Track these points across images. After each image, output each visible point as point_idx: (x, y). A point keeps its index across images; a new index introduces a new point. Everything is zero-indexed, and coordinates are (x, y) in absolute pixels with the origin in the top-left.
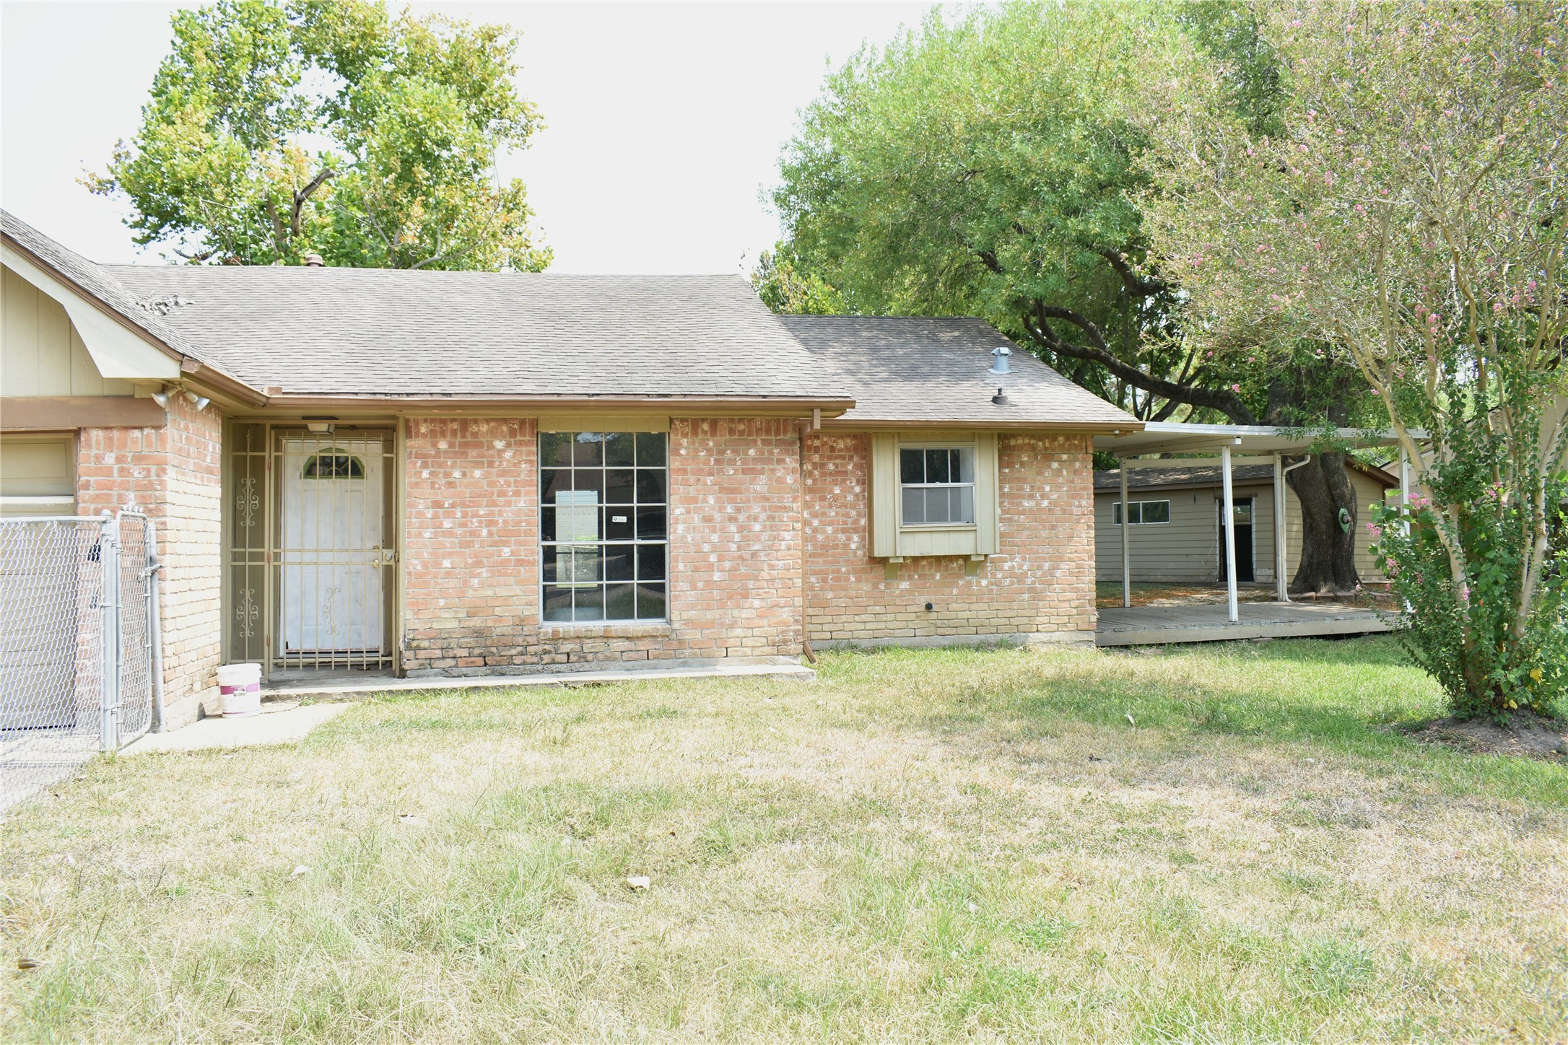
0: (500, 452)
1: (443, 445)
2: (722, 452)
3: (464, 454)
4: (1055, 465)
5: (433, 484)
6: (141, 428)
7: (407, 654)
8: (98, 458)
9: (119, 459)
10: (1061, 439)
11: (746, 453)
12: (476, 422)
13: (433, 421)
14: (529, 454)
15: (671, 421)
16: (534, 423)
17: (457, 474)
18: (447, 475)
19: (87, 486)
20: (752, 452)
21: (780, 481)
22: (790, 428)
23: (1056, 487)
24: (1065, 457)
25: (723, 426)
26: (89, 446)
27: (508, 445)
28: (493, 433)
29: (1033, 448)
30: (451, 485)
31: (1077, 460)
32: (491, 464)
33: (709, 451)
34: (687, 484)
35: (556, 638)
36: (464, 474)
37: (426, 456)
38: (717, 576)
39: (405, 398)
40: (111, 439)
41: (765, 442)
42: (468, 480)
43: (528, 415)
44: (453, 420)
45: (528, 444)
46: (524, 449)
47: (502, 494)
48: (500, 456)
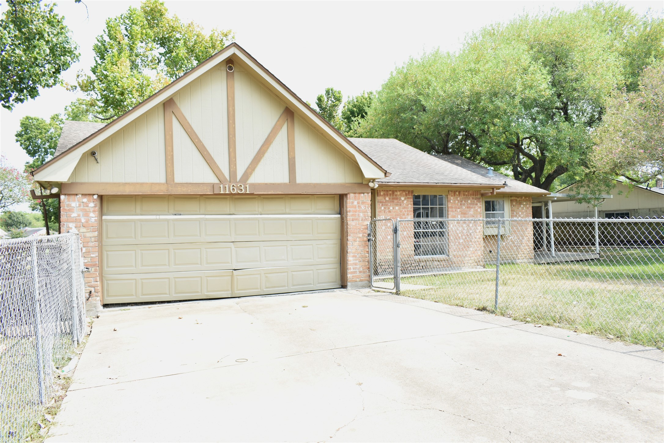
0: (403, 201)
1: (387, 199)
2: (462, 201)
3: (393, 202)
4: (522, 206)
5: (385, 211)
6: (364, 193)
7: (379, 267)
8: (353, 203)
9: (358, 203)
10: (523, 197)
11: (468, 202)
12: (396, 191)
13: (384, 191)
14: (411, 202)
15: (449, 191)
16: (412, 192)
17: (391, 208)
18: (389, 208)
19: (350, 211)
20: (469, 201)
21: (477, 210)
22: (479, 194)
23: (523, 213)
24: (524, 203)
25: (462, 193)
26: (350, 199)
27: (405, 199)
28: (401, 195)
29: (516, 200)
30: (390, 212)
31: (527, 204)
32: (400, 205)
33: (458, 201)
34: (452, 211)
35: (419, 261)
36: (393, 208)
37: (383, 202)
38: (461, 241)
39: (387, 183)
40: (356, 196)
41: (473, 198)
42: (394, 210)
43: (411, 189)
44: (390, 191)
45: (410, 198)
46: (409, 200)
47: (404, 215)
48: (403, 202)
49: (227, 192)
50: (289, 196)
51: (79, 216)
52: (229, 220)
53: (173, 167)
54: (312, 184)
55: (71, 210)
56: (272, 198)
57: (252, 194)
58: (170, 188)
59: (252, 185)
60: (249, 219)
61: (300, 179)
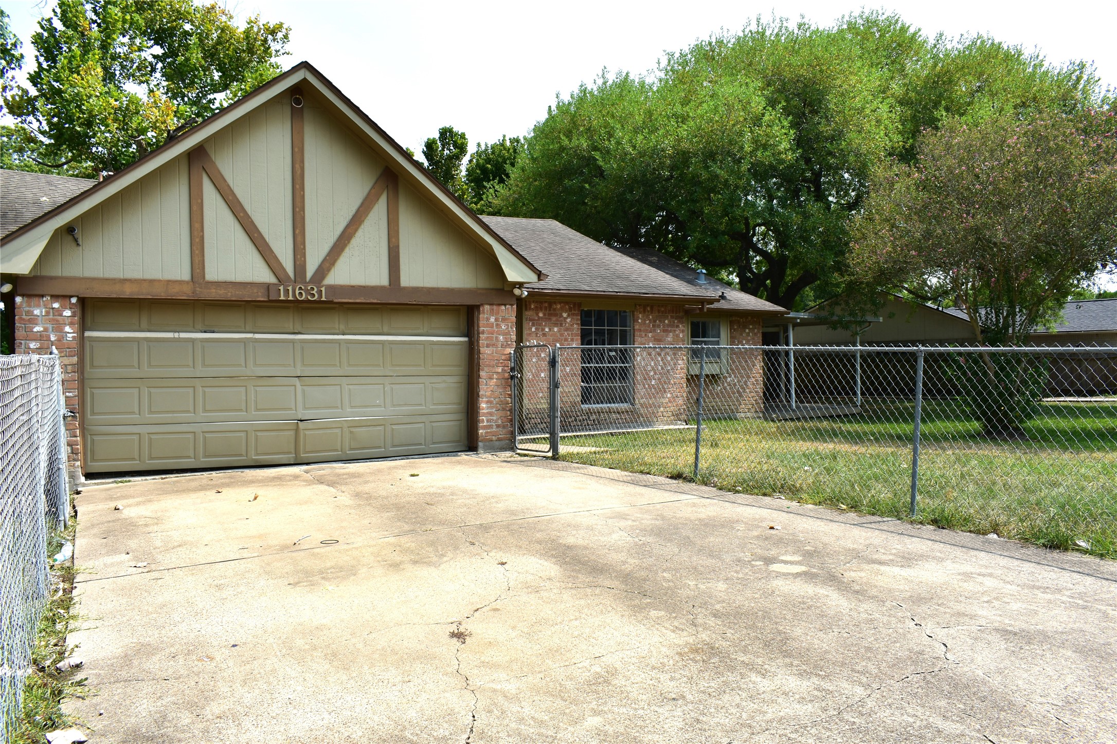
0: (565, 319)
1: (541, 315)
2: (655, 321)
3: (550, 319)
4: (747, 331)
6: (505, 305)
7: (526, 421)
8: (488, 319)
9: (496, 320)
10: (750, 318)
11: (664, 322)
12: (555, 303)
13: (537, 302)
14: (577, 320)
15: (636, 305)
16: (580, 305)
17: (547, 330)
18: (543, 330)
19: (483, 332)
20: (667, 321)
21: (678, 336)
22: (682, 310)
23: (748, 340)
24: (751, 327)
25: (655, 308)
26: (484, 313)
27: (568, 316)
28: (562, 309)
29: (738, 322)
30: (544, 335)
31: (755, 328)
32: (561, 325)
33: (650, 320)
34: (641, 334)
35: (590, 412)
36: (550, 330)
37: (534, 320)
38: (653, 382)
39: (541, 290)
40: (493, 310)
41: (672, 317)
42: (551, 332)
43: (577, 300)
44: (546, 302)
45: (577, 315)
46: (575, 317)
47: (566, 340)
48: (565, 321)
49: (291, 298)
50: (388, 306)
51: (46, 330)
53: (203, 256)
55: (33, 321)
56: (361, 309)
57: (331, 302)
58: (198, 289)
59: (330, 288)
61: (406, 281)
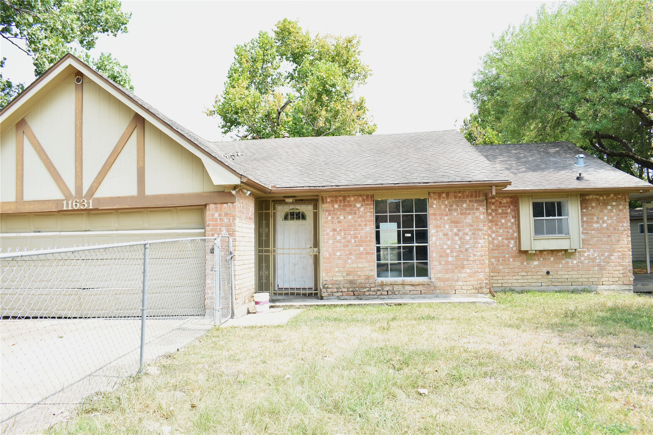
0: (359, 208)
1: (336, 206)
2: (452, 206)
3: (345, 210)
4: (609, 207)
5: (333, 222)
6: (227, 203)
7: (324, 290)
8: (213, 215)
9: (220, 215)
10: (612, 195)
11: (462, 206)
12: (349, 196)
13: (332, 197)
14: (370, 209)
15: (429, 193)
16: (372, 196)
17: (342, 218)
18: (338, 218)
19: (209, 225)
20: (465, 205)
21: (477, 218)
22: (481, 195)
23: (610, 218)
24: (614, 203)
25: (452, 195)
26: (209, 210)
27: (362, 205)
28: (356, 201)
29: (598, 200)
30: (339, 222)
31: (621, 205)
32: (355, 213)
33: (446, 205)
34: (436, 219)
35: (382, 285)
36: (345, 218)
37: (330, 211)
38: (450, 259)
39: (321, 188)
40: (217, 207)
41: (470, 201)
42: (346, 220)
43: (369, 193)
44: (341, 196)
45: (370, 205)
46: (368, 207)
47: (360, 225)
48: (359, 210)
49: (70, 208)
50: (148, 209)
52: (82, 236)
53: (22, 186)
54: (163, 195)
56: (130, 213)
57: (97, 209)
58: (19, 206)
59: (98, 199)
60: (102, 236)
61: (150, 191)
